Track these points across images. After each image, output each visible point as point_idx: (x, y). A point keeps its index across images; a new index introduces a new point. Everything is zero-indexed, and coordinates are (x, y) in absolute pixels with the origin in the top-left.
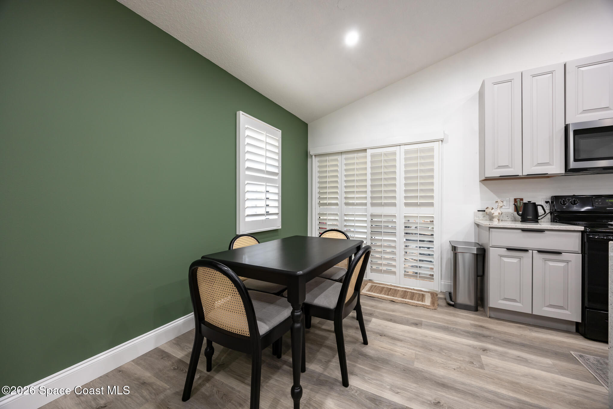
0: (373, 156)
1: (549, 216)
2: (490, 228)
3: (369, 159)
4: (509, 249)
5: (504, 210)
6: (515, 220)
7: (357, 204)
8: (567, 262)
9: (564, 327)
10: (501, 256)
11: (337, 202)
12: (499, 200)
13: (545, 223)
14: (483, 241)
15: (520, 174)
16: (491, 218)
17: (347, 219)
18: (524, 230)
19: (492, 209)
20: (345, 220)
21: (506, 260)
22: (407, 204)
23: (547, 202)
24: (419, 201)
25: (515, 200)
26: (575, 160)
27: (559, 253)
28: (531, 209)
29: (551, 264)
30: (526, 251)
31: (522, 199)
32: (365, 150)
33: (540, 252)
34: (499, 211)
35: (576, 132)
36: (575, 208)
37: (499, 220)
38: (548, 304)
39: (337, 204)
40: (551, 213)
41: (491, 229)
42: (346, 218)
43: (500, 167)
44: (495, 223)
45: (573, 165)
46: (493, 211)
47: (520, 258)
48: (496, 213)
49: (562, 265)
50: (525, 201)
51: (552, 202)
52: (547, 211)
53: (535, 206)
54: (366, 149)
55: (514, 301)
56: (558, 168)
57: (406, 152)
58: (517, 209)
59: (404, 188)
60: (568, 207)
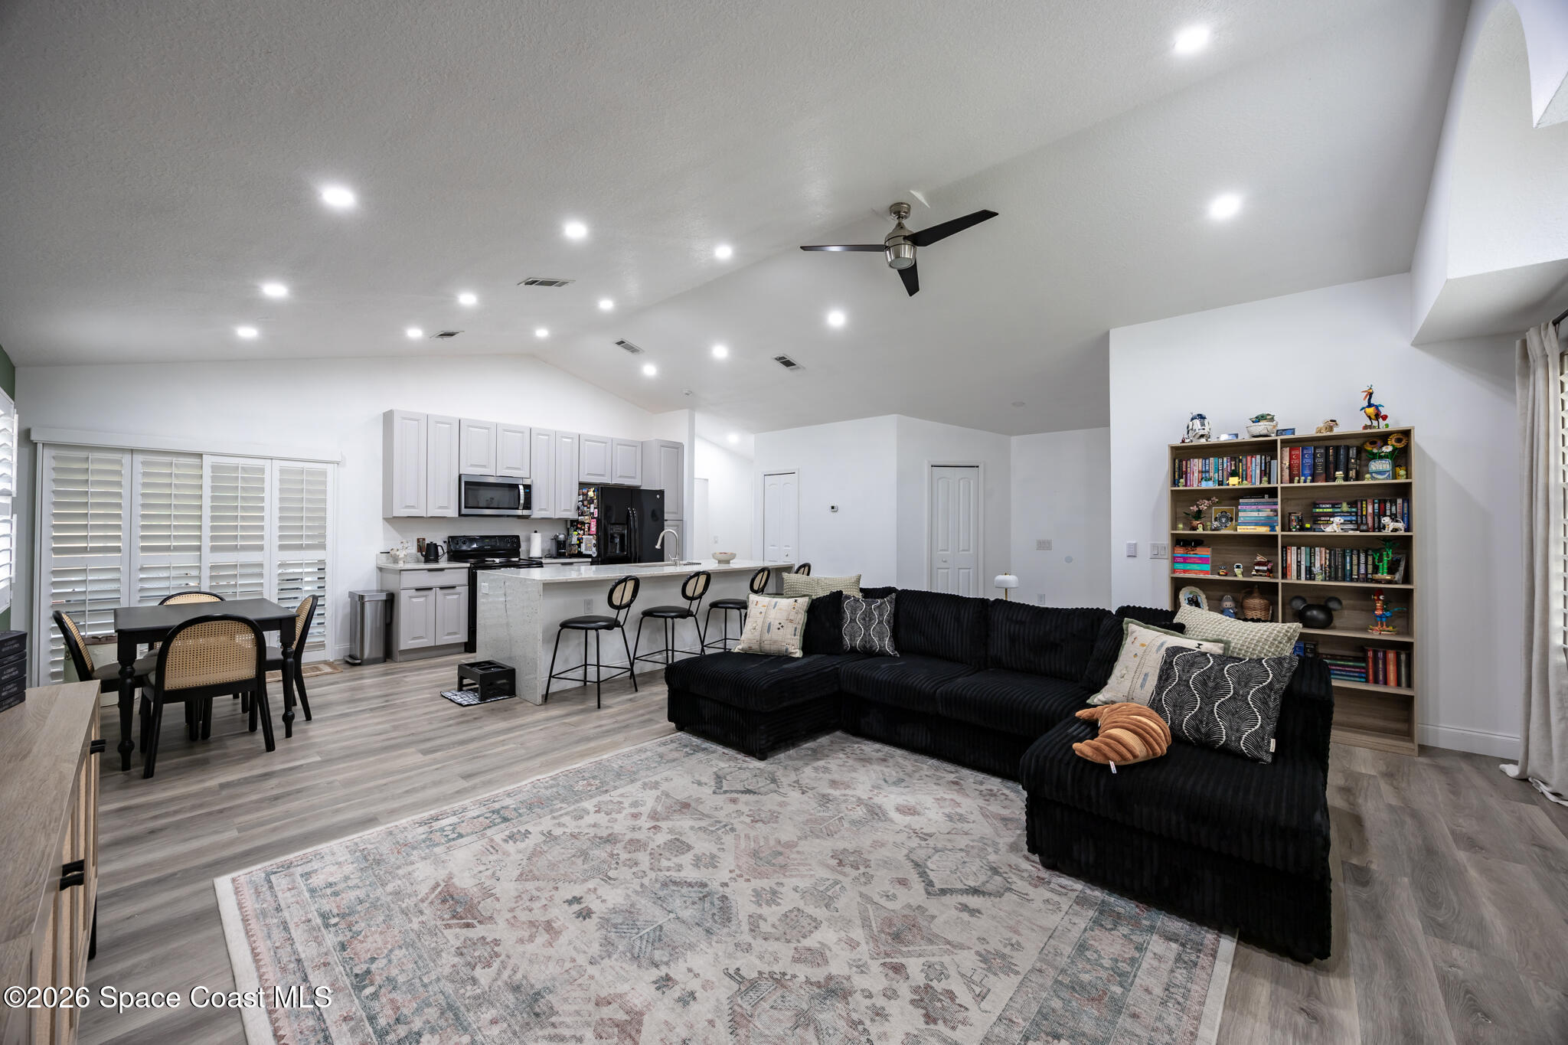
0: (215, 468)
1: (446, 555)
2: (401, 570)
3: (207, 472)
4: (418, 590)
5: (408, 551)
6: (418, 561)
7: (177, 549)
8: (459, 594)
9: (456, 650)
10: (411, 597)
11: (119, 545)
12: (404, 541)
13: (443, 563)
14: (391, 586)
15: (425, 516)
16: (396, 560)
17: (144, 576)
18: (430, 570)
19: (398, 550)
20: (142, 580)
21: (414, 600)
22: (282, 547)
23: (445, 542)
24: (305, 542)
25: (418, 539)
26: (466, 507)
27: (454, 587)
28: (432, 549)
29: (448, 597)
30: (431, 589)
31: (424, 539)
32: (200, 455)
33: (441, 588)
34: (404, 553)
35: (466, 483)
36: (464, 548)
37: (404, 562)
38: (446, 633)
39: (118, 550)
40: (448, 552)
41: (402, 572)
42: (142, 576)
43: (407, 507)
44: (401, 565)
45: (464, 511)
46: (398, 553)
47: (426, 596)
48: (401, 554)
49: (455, 597)
50: (427, 542)
51: (449, 542)
52: (445, 551)
53: (436, 546)
54: (202, 455)
55: (421, 637)
56: (453, 513)
57: (282, 471)
58: (420, 549)
59: (279, 525)
60: (460, 547)
